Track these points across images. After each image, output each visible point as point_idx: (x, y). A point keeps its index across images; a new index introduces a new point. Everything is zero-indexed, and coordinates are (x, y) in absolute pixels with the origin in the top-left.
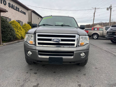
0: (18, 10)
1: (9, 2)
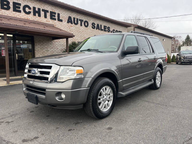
0: (107, 30)
1: (93, 22)
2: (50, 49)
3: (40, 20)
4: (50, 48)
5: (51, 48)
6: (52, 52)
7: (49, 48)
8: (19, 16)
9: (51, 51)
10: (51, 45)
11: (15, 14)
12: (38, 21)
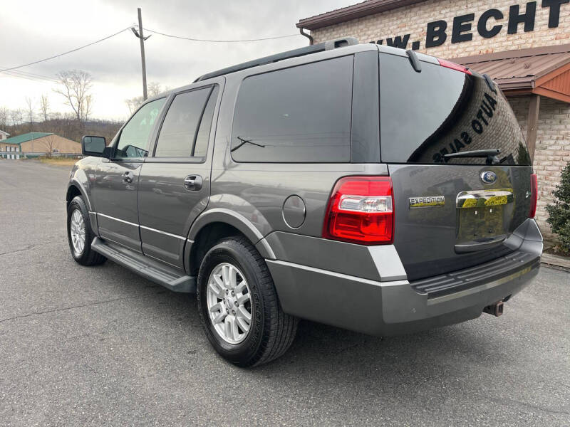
2: (552, 142)
3: (531, 41)
4: (555, 137)
5: (558, 139)
6: (559, 153)
7: (551, 138)
8: (464, 51)
9: (559, 148)
10: (562, 127)
11: (455, 50)
12: (523, 47)
